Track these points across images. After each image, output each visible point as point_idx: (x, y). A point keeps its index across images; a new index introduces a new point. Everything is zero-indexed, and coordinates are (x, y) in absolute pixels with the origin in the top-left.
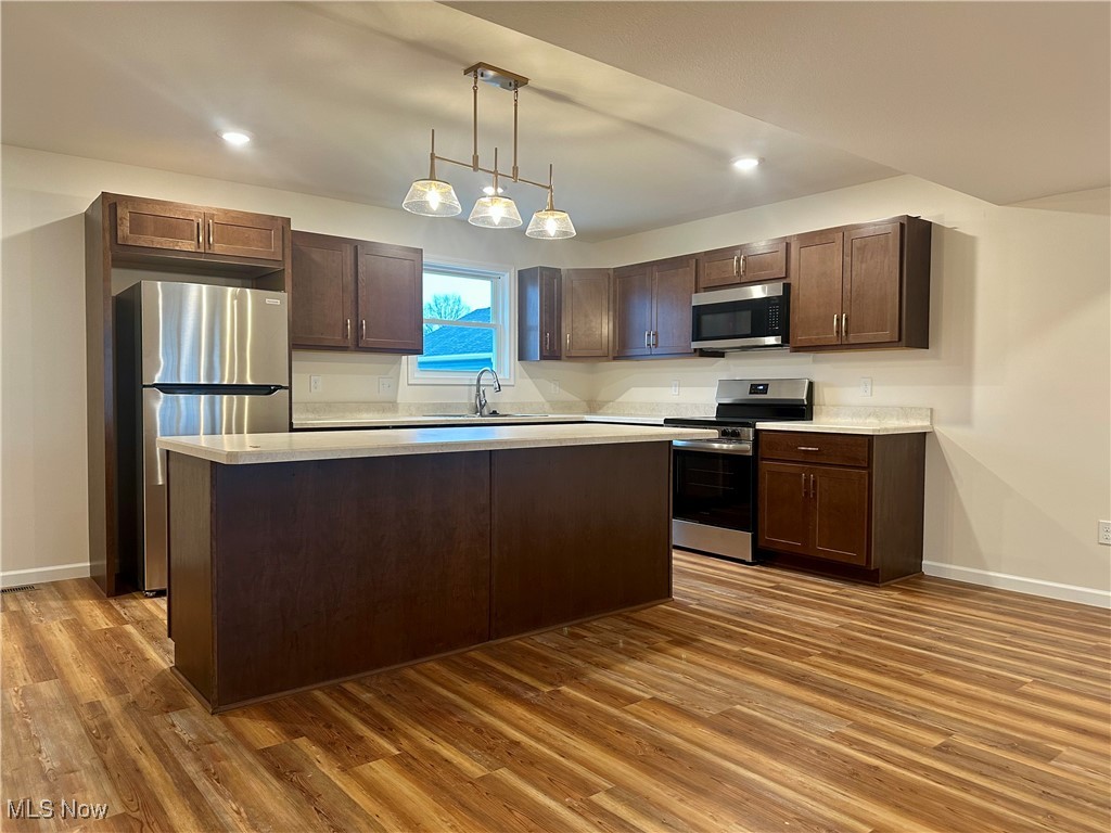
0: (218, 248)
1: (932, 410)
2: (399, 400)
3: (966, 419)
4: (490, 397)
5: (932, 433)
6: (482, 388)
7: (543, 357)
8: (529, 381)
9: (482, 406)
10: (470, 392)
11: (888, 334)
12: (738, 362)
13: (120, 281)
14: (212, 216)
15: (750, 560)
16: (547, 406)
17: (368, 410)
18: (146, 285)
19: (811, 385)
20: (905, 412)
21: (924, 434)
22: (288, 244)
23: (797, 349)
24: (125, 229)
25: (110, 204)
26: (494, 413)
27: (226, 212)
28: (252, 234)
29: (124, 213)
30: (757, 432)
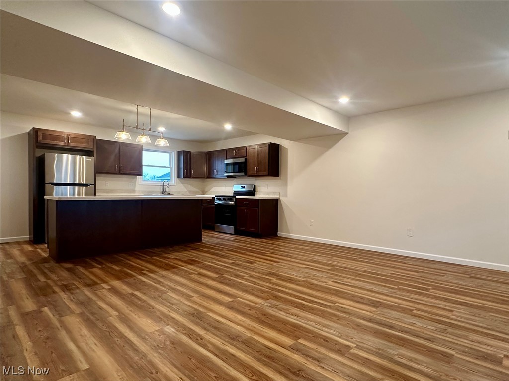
0: (72, 144)
1: (279, 193)
2: (136, 189)
3: (286, 195)
4: (167, 189)
5: (280, 199)
6: (164, 187)
7: (184, 178)
8: (182, 185)
9: (164, 192)
10: (161, 188)
11: (266, 173)
12: (239, 180)
13: (39, 153)
14: (69, 135)
15: (233, 233)
16: (188, 192)
17: (125, 192)
18: (47, 155)
19: (255, 187)
20: (274, 193)
21: (278, 199)
22: (95, 143)
23: (249, 176)
24: (40, 138)
25: (36, 131)
26: (169, 194)
27: (75, 134)
28: (83, 140)
29: (40, 133)
30: (236, 199)
